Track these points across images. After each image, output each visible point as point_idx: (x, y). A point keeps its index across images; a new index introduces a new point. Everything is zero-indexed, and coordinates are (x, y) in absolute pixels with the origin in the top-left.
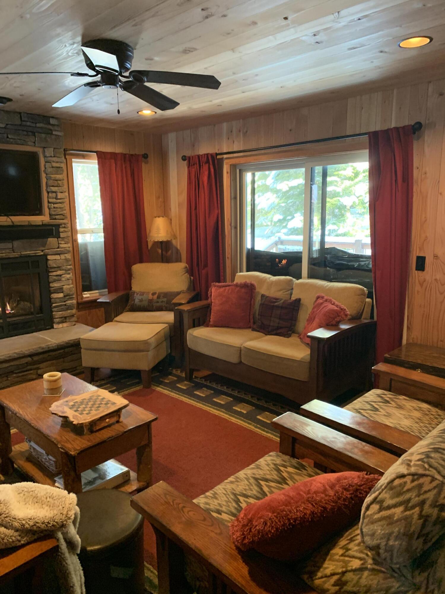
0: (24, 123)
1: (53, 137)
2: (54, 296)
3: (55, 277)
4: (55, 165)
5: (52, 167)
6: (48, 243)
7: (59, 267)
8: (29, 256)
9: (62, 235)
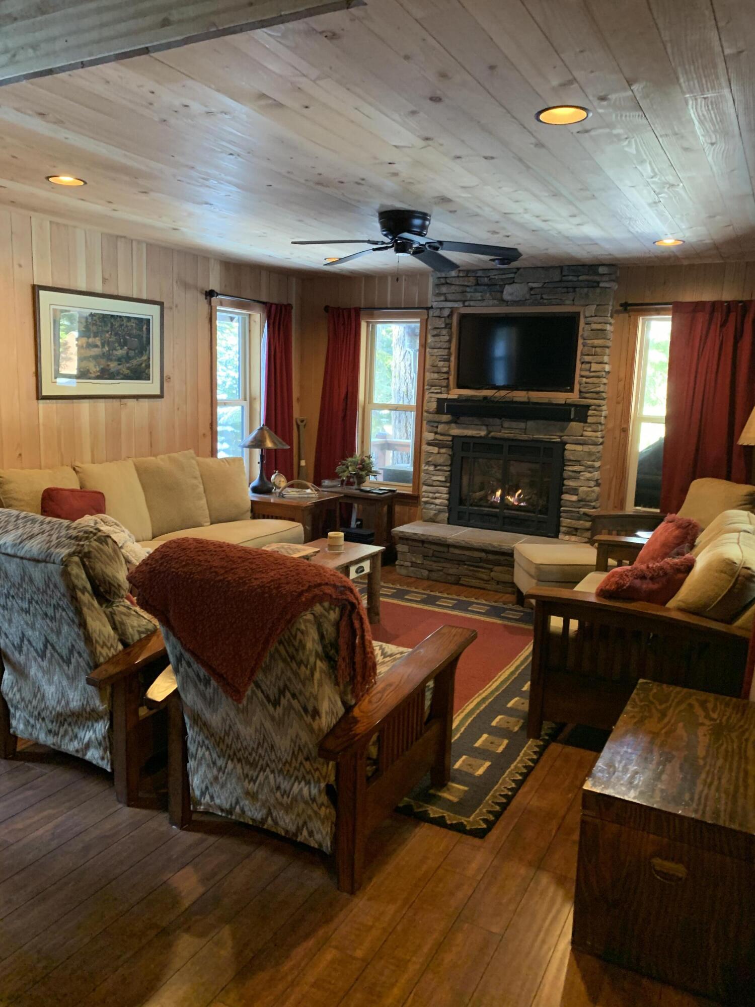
0: (564, 278)
1: (598, 290)
2: (566, 497)
3: (570, 473)
4: (594, 326)
5: (592, 330)
6: (569, 427)
7: (579, 461)
8: (541, 441)
9: (590, 420)
